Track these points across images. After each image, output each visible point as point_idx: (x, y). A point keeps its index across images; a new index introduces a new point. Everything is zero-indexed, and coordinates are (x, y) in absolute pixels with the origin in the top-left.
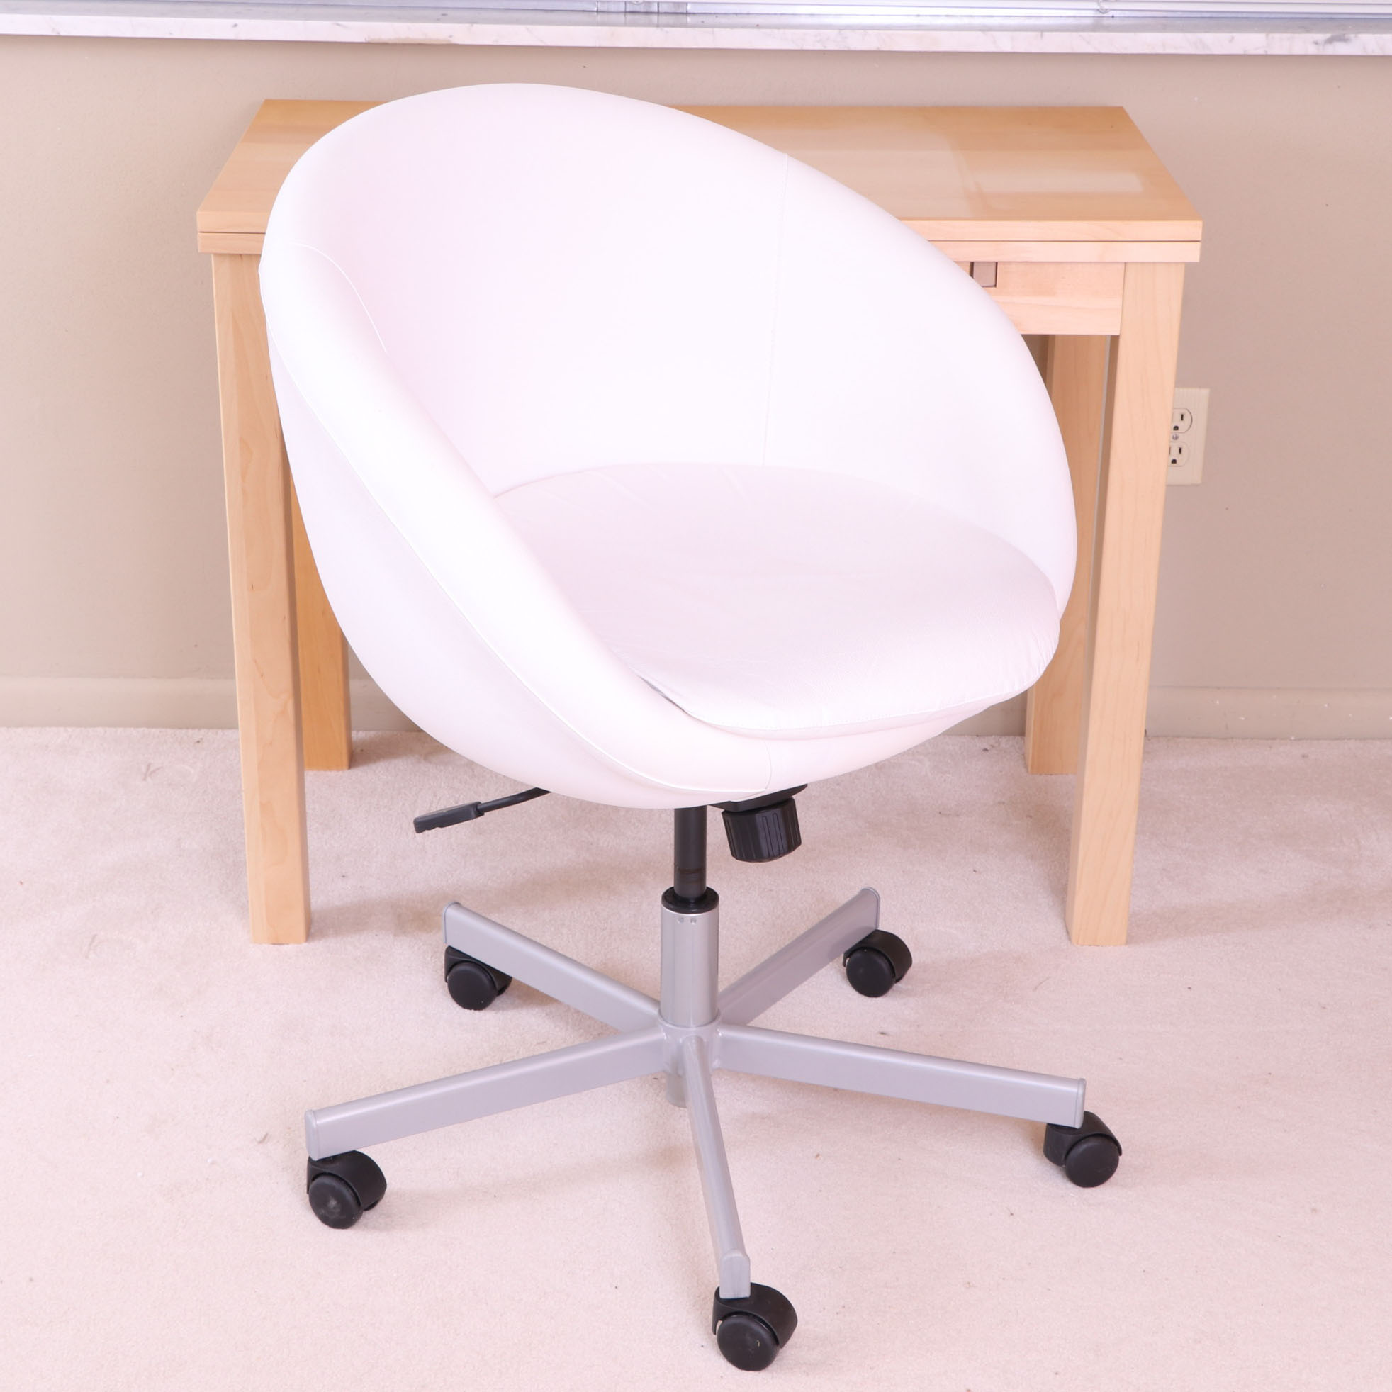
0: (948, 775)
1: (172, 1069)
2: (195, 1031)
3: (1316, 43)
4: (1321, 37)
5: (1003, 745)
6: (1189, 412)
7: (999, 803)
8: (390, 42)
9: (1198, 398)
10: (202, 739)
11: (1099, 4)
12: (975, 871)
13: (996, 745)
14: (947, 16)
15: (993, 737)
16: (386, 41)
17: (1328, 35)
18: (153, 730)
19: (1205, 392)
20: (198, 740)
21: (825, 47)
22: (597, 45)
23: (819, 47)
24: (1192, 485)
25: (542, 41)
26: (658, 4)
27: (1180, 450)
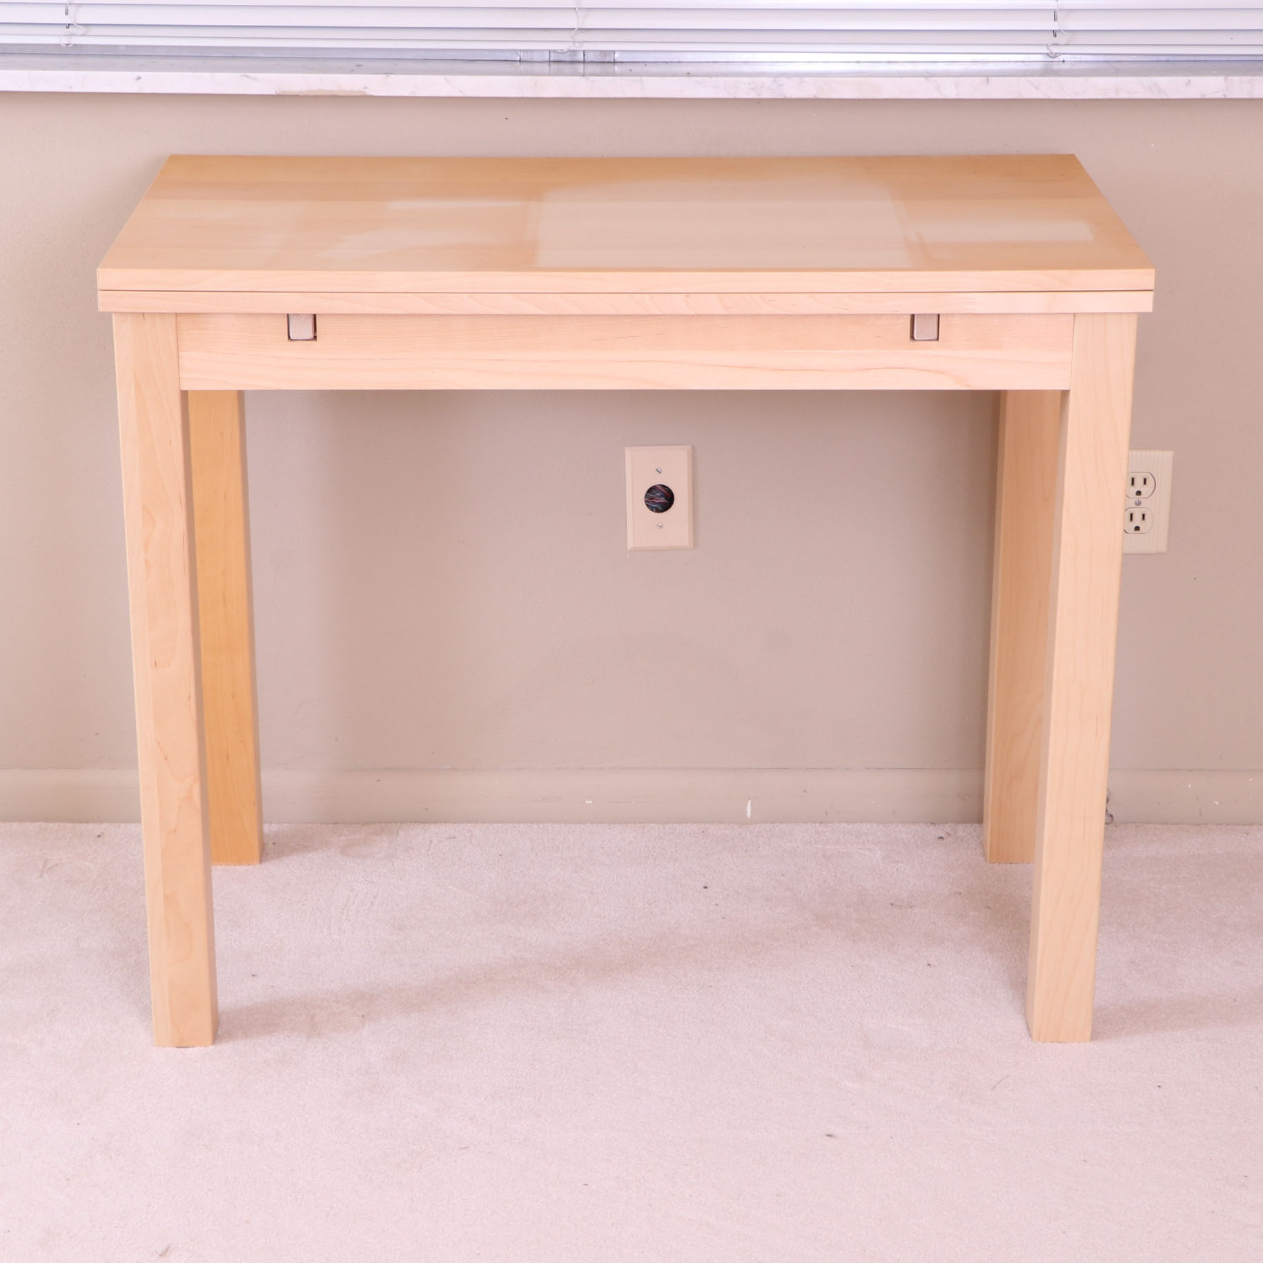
0: (900, 865)
1: (68, 1180)
2: (93, 1139)
5: (960, 833)
6: (1150, 473)
7: (955, 893)
8: (302, 94)
9: (1161, 462)
10: (102, 833)
11: (1048, 49)
12: (929, 965)
13: (952, 833)
14: (889, 62)
15: (950, 824)
16: (299, 94)
18: (51, 825)
19: (1169, 455)
20: (100, 834)
21: (760, 95)
22: (520, 96)
23: (752, 95)
24: (1157, 554)
25: (461, 92)
26: (584, 52)
27: (1144, 516)
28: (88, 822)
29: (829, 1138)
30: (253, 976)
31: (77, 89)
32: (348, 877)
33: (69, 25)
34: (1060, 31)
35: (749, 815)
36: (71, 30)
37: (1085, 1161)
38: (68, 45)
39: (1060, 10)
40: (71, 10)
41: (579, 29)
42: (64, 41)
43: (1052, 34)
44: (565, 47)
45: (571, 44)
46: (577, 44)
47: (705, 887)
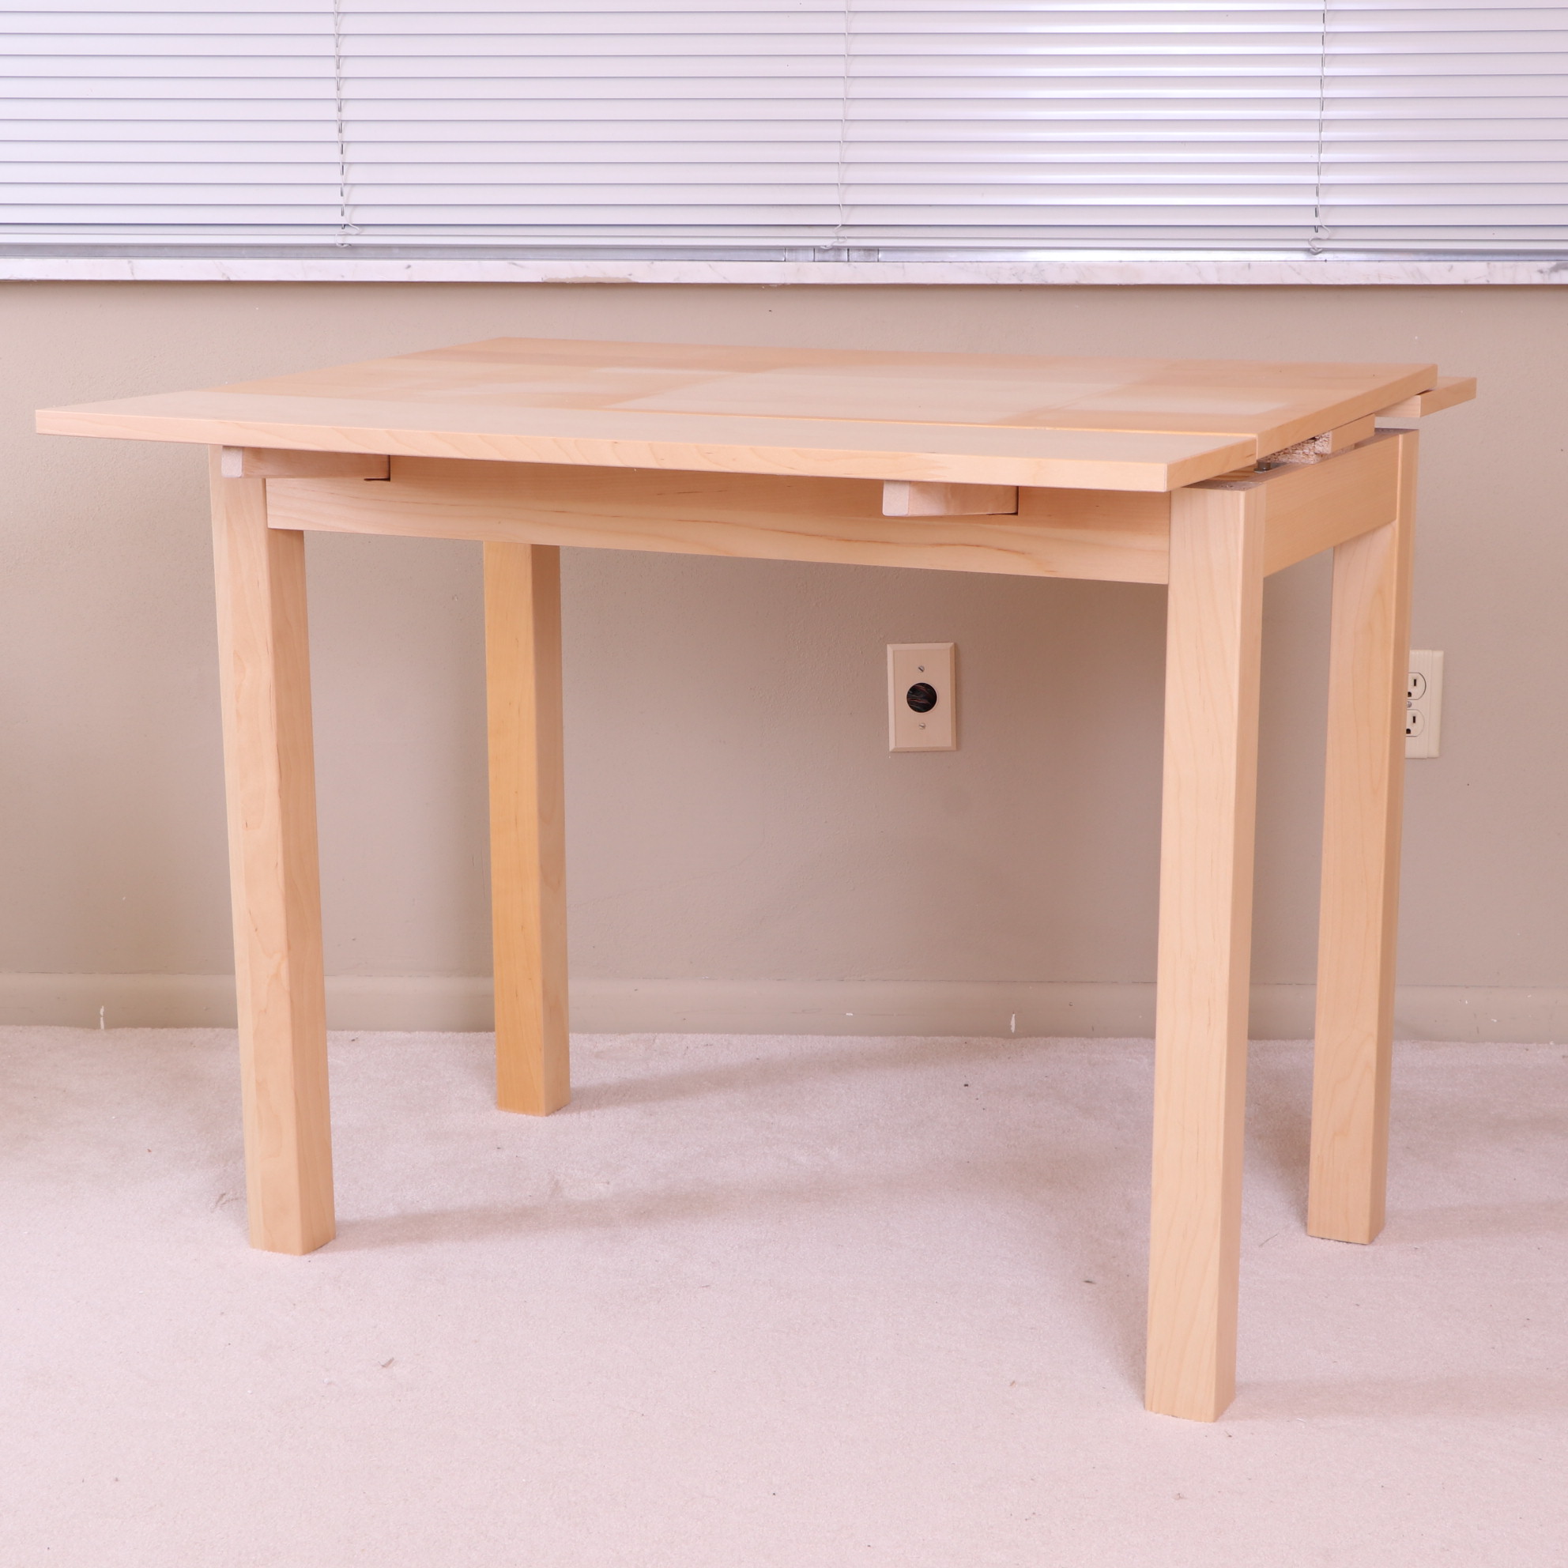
1: (294, 1305)
2: (323, 1273)
3: (1541, 272)
4: (1546, 265)
6: (1422, 676)
8: (568, 282)
9: (1431, 660)
10: (356, 1038)
11: (1310, 244)
16: (564, 282)
17: (1554, 264)
19: (1439, 655)
20: (354, 1040)
22: (783, 282)
23: (1014, 281)
24: (1428, 758)
25: (725, 278)
26: (848, 250)
27: (1414, 718)
28: (343, 1030)
29: (1087, 1284)
30: (498, 1148)
31: (349, 277)
32: (602, 1074)
33: (345, 225)
34: (1321, 226)
35: (1013, 1029)
36: (347, 230)
37: (1358, 1305)
38: (343, 244)
39: (1321, 206)
40: (347, 211)
41: (843, 225)
42: (338, 240)
43: (1313, 229)
44: (828, 243)
45: (835, 240)
46: (840, 240)
47: (966, 1085)
